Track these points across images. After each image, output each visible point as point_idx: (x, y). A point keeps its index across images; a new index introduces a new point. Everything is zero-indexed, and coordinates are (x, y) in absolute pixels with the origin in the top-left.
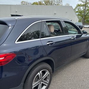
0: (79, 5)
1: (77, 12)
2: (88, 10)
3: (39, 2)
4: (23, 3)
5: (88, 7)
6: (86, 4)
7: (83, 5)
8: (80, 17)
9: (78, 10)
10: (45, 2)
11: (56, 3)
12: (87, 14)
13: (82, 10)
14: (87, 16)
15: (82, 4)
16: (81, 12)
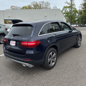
0: (65, 7)
1: (64, 13)
2: (73, 11)
3: (28, 6)
4: (13, 7)
5: (73, 8)
6: (71, 6)
7: (69, 7)
8: (67, 17)
9: (65, 11)
10: (34, 6)
11: (44, 6)
12: (73, 15)
13: (69, 11)
14: (74, 16)
15: (68, 5)
16: (67, 13)
